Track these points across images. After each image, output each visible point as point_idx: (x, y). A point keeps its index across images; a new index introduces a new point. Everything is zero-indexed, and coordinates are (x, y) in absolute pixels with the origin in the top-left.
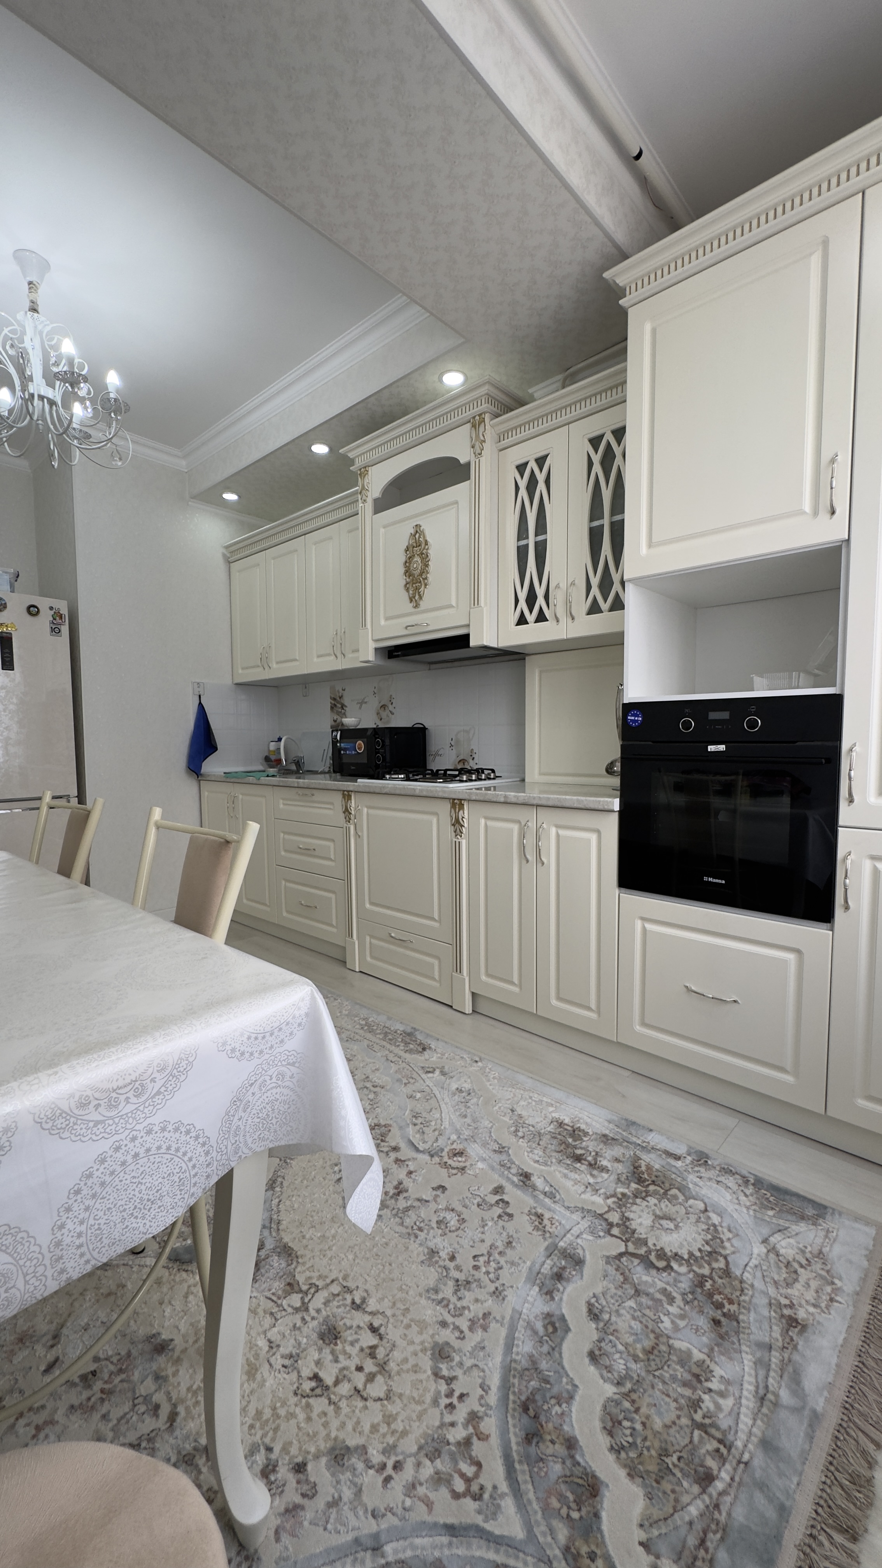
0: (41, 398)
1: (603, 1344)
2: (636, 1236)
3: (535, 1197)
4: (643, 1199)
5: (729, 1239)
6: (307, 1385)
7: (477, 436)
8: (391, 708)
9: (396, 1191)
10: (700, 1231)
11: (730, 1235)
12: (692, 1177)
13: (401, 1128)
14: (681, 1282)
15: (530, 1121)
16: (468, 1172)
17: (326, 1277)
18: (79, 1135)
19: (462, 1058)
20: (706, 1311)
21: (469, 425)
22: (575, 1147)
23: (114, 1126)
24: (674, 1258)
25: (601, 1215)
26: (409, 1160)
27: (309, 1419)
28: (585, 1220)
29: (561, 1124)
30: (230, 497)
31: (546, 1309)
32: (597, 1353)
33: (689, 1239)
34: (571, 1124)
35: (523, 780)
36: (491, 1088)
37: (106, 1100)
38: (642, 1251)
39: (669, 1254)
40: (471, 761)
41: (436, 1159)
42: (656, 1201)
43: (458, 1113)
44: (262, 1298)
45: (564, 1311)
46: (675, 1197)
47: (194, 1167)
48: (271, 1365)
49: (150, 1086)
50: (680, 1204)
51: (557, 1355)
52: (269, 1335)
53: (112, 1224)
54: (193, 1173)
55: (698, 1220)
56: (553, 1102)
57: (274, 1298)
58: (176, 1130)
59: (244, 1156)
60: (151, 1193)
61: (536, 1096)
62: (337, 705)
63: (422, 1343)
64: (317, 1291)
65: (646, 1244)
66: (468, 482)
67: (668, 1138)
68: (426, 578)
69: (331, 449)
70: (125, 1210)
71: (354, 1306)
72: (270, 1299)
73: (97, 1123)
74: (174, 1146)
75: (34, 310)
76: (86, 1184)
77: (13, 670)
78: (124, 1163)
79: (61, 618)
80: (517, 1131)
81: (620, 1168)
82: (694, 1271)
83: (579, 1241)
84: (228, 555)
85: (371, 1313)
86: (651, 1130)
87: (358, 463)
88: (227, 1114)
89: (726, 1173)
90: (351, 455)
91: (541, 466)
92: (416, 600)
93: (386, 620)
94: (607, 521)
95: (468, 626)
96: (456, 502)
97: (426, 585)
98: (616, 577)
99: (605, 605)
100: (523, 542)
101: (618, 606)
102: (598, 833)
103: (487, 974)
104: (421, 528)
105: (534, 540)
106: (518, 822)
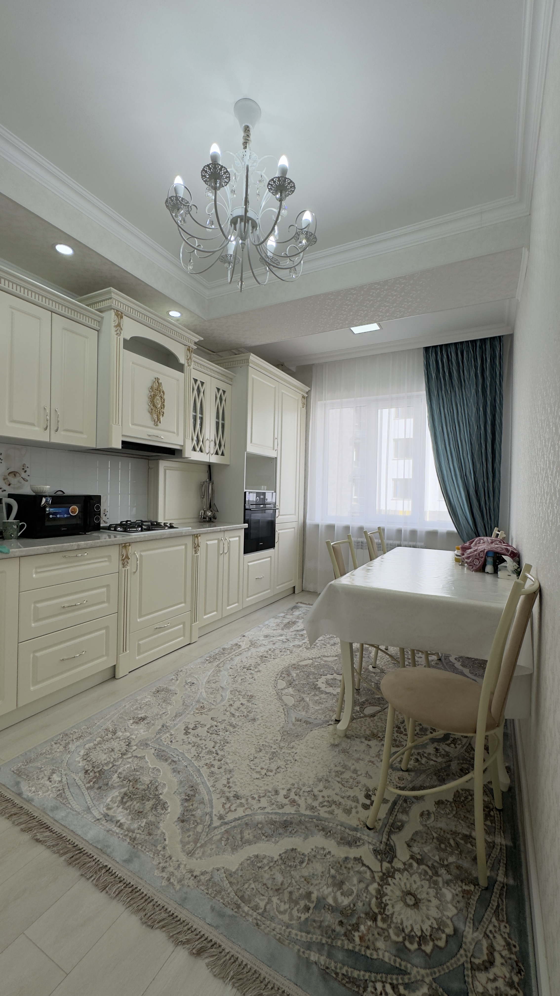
7: (190, 357)
68: (163, 412)
87: (115, 305)
90: (113, 295)
91: (202, 386)
92: (157, 422)
93: (133, 424)
94: (221, 422)
95: (182, 446)
96: (178, 380)
97: (163, 415)
98: (223, 443)
99: (220, 453)
100: (194, 414)
101: (223, 454)
102: (239, 537)
103: (205, 614)
104: (160, 381)
105: (199, 415)
106: (218, 539)
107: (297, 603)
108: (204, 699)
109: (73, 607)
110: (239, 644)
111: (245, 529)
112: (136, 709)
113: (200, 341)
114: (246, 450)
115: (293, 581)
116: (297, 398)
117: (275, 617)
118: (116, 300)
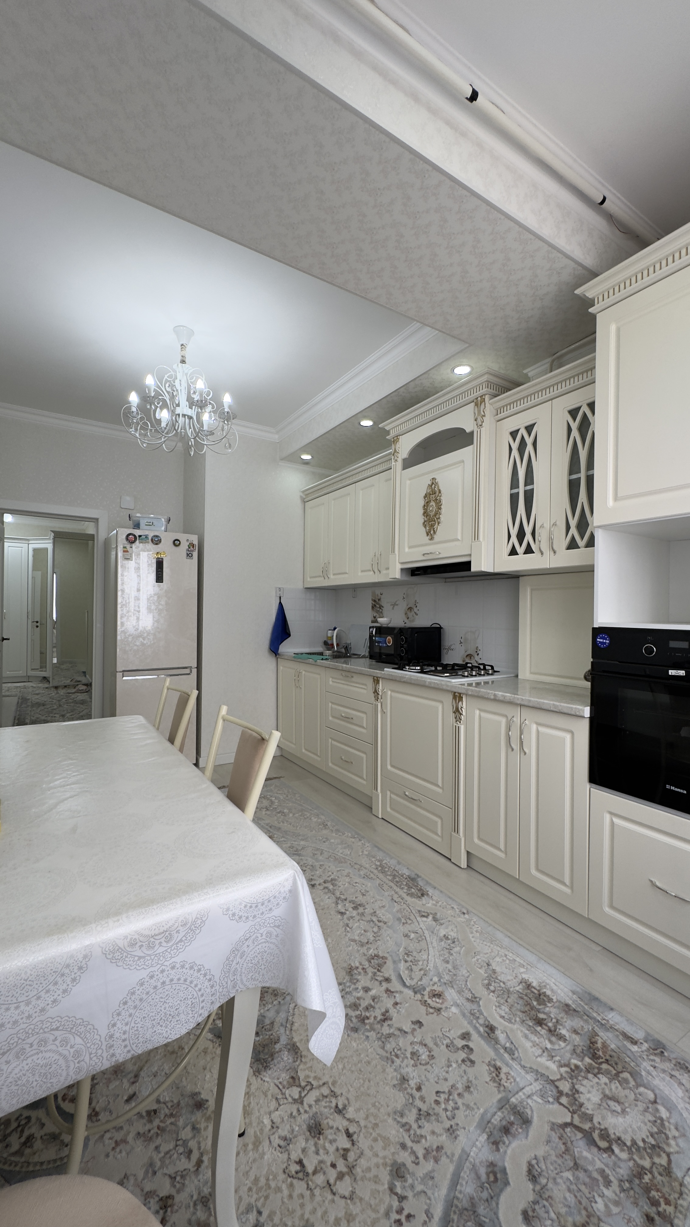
0: (184, 416)
1: (537, 1207)
2: (583, 1110)
3: (496, 1050)
4: (595, 1075)
5: (675, 1137)
6: (295, 1168)
7: (479, 412)
8: (415, 610)
9: (382, 1017)
10: (646, 1120)
11: (677, 1134)
12: (646, 1065)
13: (394, 962)
14: (620, 1167)
15: (502, 978)
16: (443, 1013)
17: (320, 1079)
18: (129, 965)
19: (453, 908)
20: (641, 1204)
21: (473, 404)
22: (538, 1011)
23: (151, 961)
24: (616, 1142)
25: (553, 1082)
26: (397, 992)
27: (290, 1196)
28: (538, 1083)
29: (529, 986)
30: (306, 457)
31: (491, 1158)
32: (530, 1213)
33: (634, 1126)
34: (538, 988)
35: (517, 676)
36: (473, 939)
37: (147, 943)
38: (587, 1126)
39: (613, 1136)
40: (476, 656)
41: (419, 996)
42: (607, 1081)
43: (442, 958)
44: (272, 1084)
45: (506, 1164)
46: (626, 1081)
47: (202, 995)
48: (270, 1142)
49: (176, 935)
50: (630, 1089)
51: (494, 1204)
52: (273, 1116)
53: (145, 1028)
54: (201, 999)
55: (646, 1110)
56: (525, 964)
57: (281, 1087)
58: (191, 968)
59: (240, 990)
60: (172, 1010)
61: (511, 955)
62: (377, 606)
63: (384, 1158)
64: (311, 1089)
65: (591, 1120)
66: (472, 446)
67: (627, 1020)
68: (439, 518)
69: (374, 423)
70: (154, 1020)
71: (337, 1110)
72: (278, 1086)
73: (140, 958)
74: (189, 979)
75: (183, 362)
76: (130, 998)
77: (162, 582)
78: (155, 987)
79: (193, 547)
80: (489, 984)
81: (577, 1039)
82: (634, 1160)
83: (529, 1101)
84: (304, 497)
85: (348, 1120)
86: (612, 1009)
87: (392, 434)
88: (227, 959)
89: (682, 1068)
90: (387, 428)
91: (529, 432)
92: (432, 534)
93: (409, 548)
94: (583, 475)
95: (471, 555)
96: (463, 461)
99: (582, 542)
100: (514, 491)
102: (571, 733)
103: (479, 838)
104: (436, 481)
105: (523, 489)
106: (505, 717)
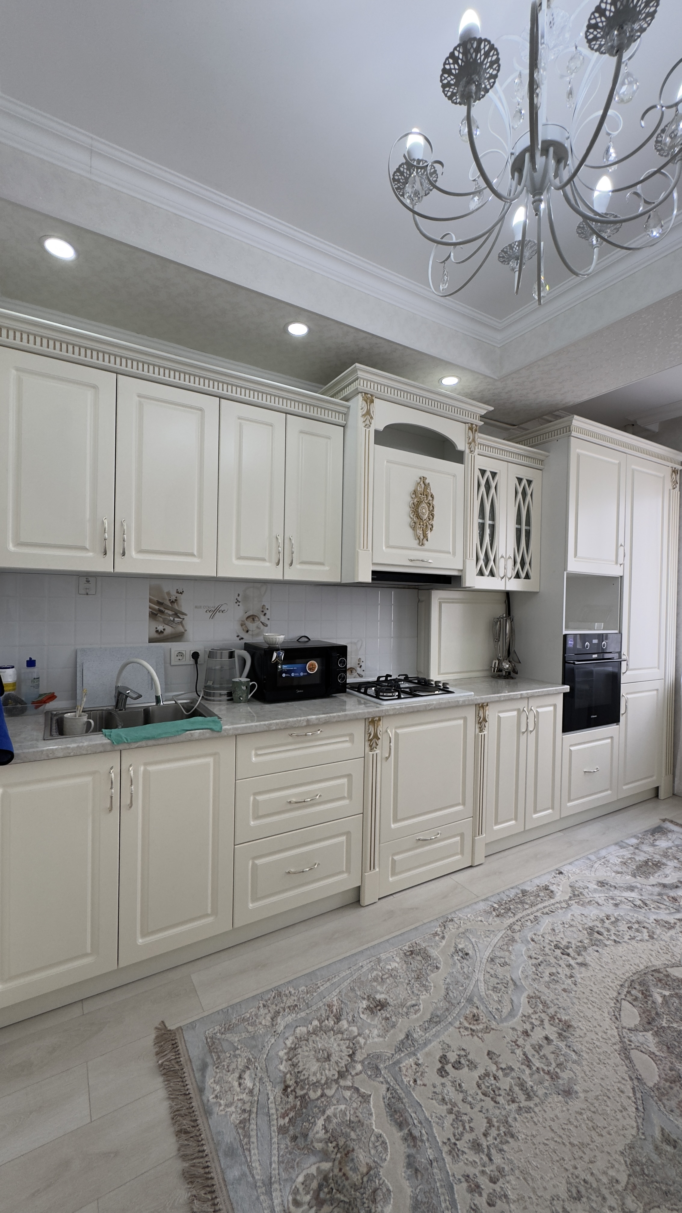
7: (474, 438)
68: (432, 524)
87: (363, 386)
90: (360, 374)
91: (493, 478)
92: (422, 539)
93: (388, 547)
94: (524, 528)
95: (461, 571)
96: (454, 476)
97: (431, 530)
98: (527, 561)
99: (523, 575)
100: (481, 521)
101: (527, 577)
102: (555, 706)
103: (497, 823)
104: (427, 481)
105: (488, 522)
106: (518, 710)
107: (664, 821)
108: (481, 999)
109: (301, 804)
110: (551, 888)
111: (564, 694)
112: (375, 979)
113: (489, 412)
114: (565, 569)
115: (654, 778)
116: (662, 475)
117: (621, 845)
118: (364, 379)
